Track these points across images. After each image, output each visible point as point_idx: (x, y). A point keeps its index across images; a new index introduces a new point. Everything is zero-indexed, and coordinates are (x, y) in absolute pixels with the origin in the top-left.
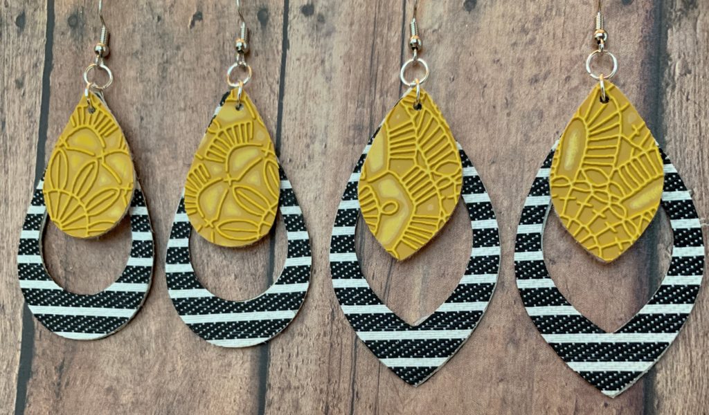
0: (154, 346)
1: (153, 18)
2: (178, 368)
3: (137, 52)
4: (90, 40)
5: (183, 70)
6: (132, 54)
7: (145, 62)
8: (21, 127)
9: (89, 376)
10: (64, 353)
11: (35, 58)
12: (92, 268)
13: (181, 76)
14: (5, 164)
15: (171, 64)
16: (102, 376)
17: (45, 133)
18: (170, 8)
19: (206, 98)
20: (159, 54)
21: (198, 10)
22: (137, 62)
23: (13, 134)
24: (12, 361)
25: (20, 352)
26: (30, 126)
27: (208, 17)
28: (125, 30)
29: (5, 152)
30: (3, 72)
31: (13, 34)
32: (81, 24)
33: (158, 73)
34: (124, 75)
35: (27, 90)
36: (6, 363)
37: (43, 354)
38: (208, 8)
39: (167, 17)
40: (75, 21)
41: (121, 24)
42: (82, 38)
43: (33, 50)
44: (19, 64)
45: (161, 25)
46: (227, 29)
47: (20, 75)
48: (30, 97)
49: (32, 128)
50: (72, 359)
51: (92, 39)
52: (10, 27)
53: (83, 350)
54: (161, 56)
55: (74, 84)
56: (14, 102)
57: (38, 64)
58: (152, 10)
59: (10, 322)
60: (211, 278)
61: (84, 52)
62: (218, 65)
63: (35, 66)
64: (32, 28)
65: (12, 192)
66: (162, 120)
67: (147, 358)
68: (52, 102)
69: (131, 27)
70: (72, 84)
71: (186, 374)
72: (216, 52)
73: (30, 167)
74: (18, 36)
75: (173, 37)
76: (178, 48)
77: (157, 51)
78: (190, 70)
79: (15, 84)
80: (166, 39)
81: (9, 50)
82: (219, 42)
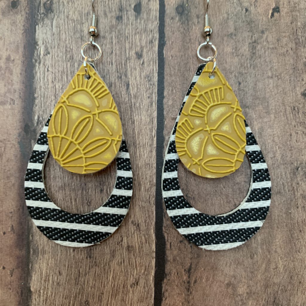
0: (260, 251)
1: (242, 10)
2: (280, 266)
3: (231, 34)
4: (195, 25)
5: (268, 48)
6: (228, 35)
7: (239, 41)
8: (143, 89)
9: (212, 275)
10: (191, 259)
11: (150, 36)
12: (208, 194)
13: (267, 53)
14: (131, 116)
15: (258, 44)
16: (222, 274)
17: (163, 93)
18: (254, 2)
19: (287, 69)
20: (248, 36)
21: (276, 5)
22: (232, 41)
23: (136, 93)
24: (149, 266)
25: (154, 259)
26: (150, 88)
27: (284, 10)
28: (221, 17)
29: (131, 108)
30: (125, 46)
31: (132, 18)
32: (186, 12)
33: (249, 50)
34: (223, 51)
35: (145, 60)
36: (143, 268)
37: (174, 260)
38: (283, 4)
39: (252, 9)
40: (181, 10)
41: (218, 13)
42: (188, 22)
43: (148, 30)
44: (138, 40)
45: (249, 15)
46: (299, 20)
47: (139, 48)
48: (149, 65)
49: (151, 89)
50: (198, 263)
51: (196, 23)
52: (129, 13)
53: (206, 256)
54: (250, 37)
55: (183, 57)
56: (135, 69)
57: (153, 41)
58: (241, 4)
59: (145, 237)
60: (300, 200)
61: (190, 32)
62: (294, 46)
63: (151, 42)
64: (147, 14)
65: (138, 138)
66: (256, 85)
67: (255, 260)
68: (167, 70)
69: (225, 15)
70: (182, 56)
71: (286, 270)
72: (291, 36)
73: (152, 119)
74: (136, 19)
75: (258, 25)
76: (263, 32)
77: (246, 34)
78: (273, 48)
79: (135, 55)
80: (253, 25)
81: (129, 30)
82: (293, 29)
